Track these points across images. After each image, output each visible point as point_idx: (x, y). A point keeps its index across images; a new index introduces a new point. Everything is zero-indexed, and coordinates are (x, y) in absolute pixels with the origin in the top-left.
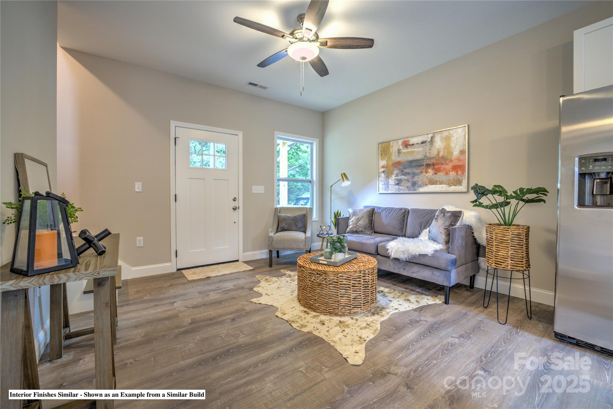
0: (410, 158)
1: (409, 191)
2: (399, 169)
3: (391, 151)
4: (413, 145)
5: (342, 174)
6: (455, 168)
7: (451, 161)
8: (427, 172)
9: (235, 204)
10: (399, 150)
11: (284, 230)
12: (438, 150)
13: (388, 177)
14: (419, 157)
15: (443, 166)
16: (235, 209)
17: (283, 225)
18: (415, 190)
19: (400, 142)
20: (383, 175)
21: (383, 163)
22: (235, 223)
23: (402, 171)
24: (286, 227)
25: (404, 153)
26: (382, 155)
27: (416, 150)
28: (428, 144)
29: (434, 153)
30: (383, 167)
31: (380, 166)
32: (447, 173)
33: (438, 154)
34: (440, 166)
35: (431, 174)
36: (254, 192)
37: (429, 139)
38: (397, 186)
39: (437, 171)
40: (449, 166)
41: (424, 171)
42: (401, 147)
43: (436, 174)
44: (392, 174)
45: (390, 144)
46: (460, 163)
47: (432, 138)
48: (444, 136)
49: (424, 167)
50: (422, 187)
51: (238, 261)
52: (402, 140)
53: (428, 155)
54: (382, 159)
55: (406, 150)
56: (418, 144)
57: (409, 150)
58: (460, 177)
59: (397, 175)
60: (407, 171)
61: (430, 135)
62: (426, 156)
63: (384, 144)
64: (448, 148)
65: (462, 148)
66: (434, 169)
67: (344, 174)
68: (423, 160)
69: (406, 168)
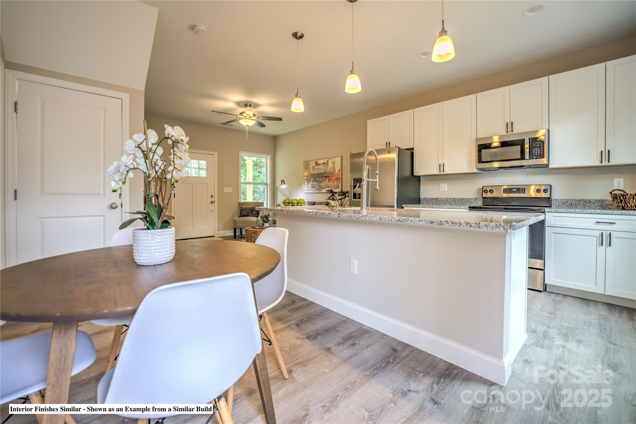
0: (318, 172)
1: (318, 191)
2: (314, 178)
3: (310, 167)
4: (320, 164)
5: (281, 181)
6: (337, 179)
7: (335, 175)
8: (325, 181)
9: (212, 199)
10: (313, 167)
11: (244, 216)
12: (330, 168)
13: (308, 183)
14: (322, 171)
15: (332, 177)
16: (212, 203)
17: (244, 213)
18: (320, 191)
19: (314, 162)
20: (306, 181)
21: (306, 174)
22: (212, 212)
23: (315, 180)
24: (246, 214)
25: (316, 168)
26: (305, 169)
27: (321, 167)
28: (326, 164)
29: (328, 170)
30: (306, 176)
31: (305, 176)
32: (333, 182)
33: (330, 171)
34: (330, 177)
35: (327, 182)
36: (225, 191)
37: (326, 162)
38: (313, 189)
39: (330, 180)
40: (334, 178)
41: (324, 180)
42: (314, 165)
43: (329, 182)
44: (310, 181)
45: (309, 162)
46: (338, 177)
47: (328, 161)
48: (332, 161)
49: (324, 178)
50: (323, 189)
51: (214, 236)
52: (315, 161)
53: (326, 171)
54: (306, 171)
55: (316, 167)
56: (321, 164)
57: (318, 167)
58: (338, 184)
59: (313, 182)
60: (317, 179)
61: (327, 160)
62: (325, 171)
63: (307, 162)
64: (334, 167)
65: (339, 169)
66: (328, 179)
67: (283, 180)
68: (324, 173)
69: (317, 178)
